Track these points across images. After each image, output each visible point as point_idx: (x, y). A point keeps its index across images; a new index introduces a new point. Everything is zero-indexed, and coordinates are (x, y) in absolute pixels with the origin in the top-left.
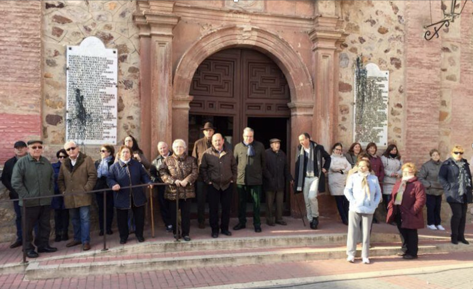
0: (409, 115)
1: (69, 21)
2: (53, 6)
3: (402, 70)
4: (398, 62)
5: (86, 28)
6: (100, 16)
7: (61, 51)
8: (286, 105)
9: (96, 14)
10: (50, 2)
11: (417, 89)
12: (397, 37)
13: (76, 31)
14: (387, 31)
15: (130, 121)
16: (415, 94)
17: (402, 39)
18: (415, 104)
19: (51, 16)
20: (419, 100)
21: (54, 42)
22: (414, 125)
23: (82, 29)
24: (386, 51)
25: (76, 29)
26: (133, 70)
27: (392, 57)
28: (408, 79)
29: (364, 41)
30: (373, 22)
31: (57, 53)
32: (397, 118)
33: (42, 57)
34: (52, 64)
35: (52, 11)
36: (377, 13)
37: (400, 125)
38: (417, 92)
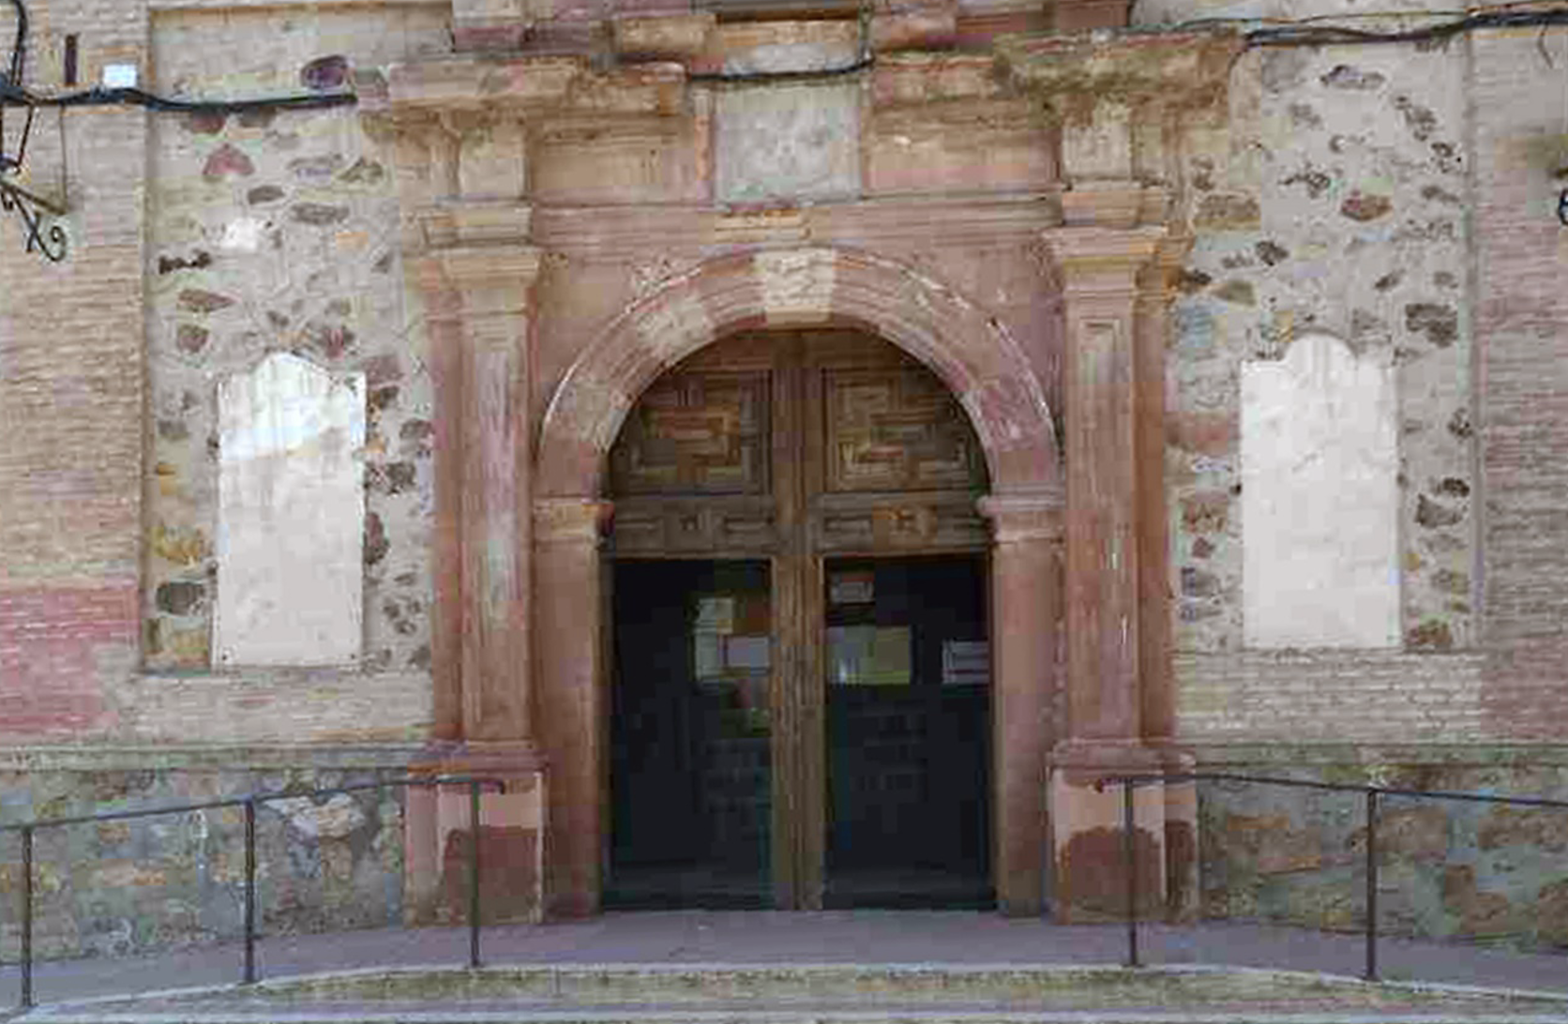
0: (1498, 522)
1: (225, 302)
2: (180, 264)
3: (1460, 349)
4: (1443, 320)
5: (273, 317)
6: (314, 277)
7: (201, 393)
8: (972, 505)
9: (304, 269)
10: (170, 255)
11: (1535, 417)
12: (1431, 226)
13: (246, 329)
14: (1383, 208)
15: (404, 590)
16: (1523, 437)
17: (1459, 232)
18: (1525, 477)
19: (173, 295)
20: (1541, 460)
21: (182, 368)
22: (1523, 561)
23: (264, 322)
24: (1383, 284)
25: (246, 324)
26: (414, 429)
27: (1411, 301)
28: (1489, 383)
29: (1282, 254)
30: (1317, 183)
31: (189, 400)
32: (1444, 537)
33: (145, 417)
34: (175, 431)
35: (178, 279)
36: (1334, 147)
37: (1462, 563)
38: (1530, 428)
